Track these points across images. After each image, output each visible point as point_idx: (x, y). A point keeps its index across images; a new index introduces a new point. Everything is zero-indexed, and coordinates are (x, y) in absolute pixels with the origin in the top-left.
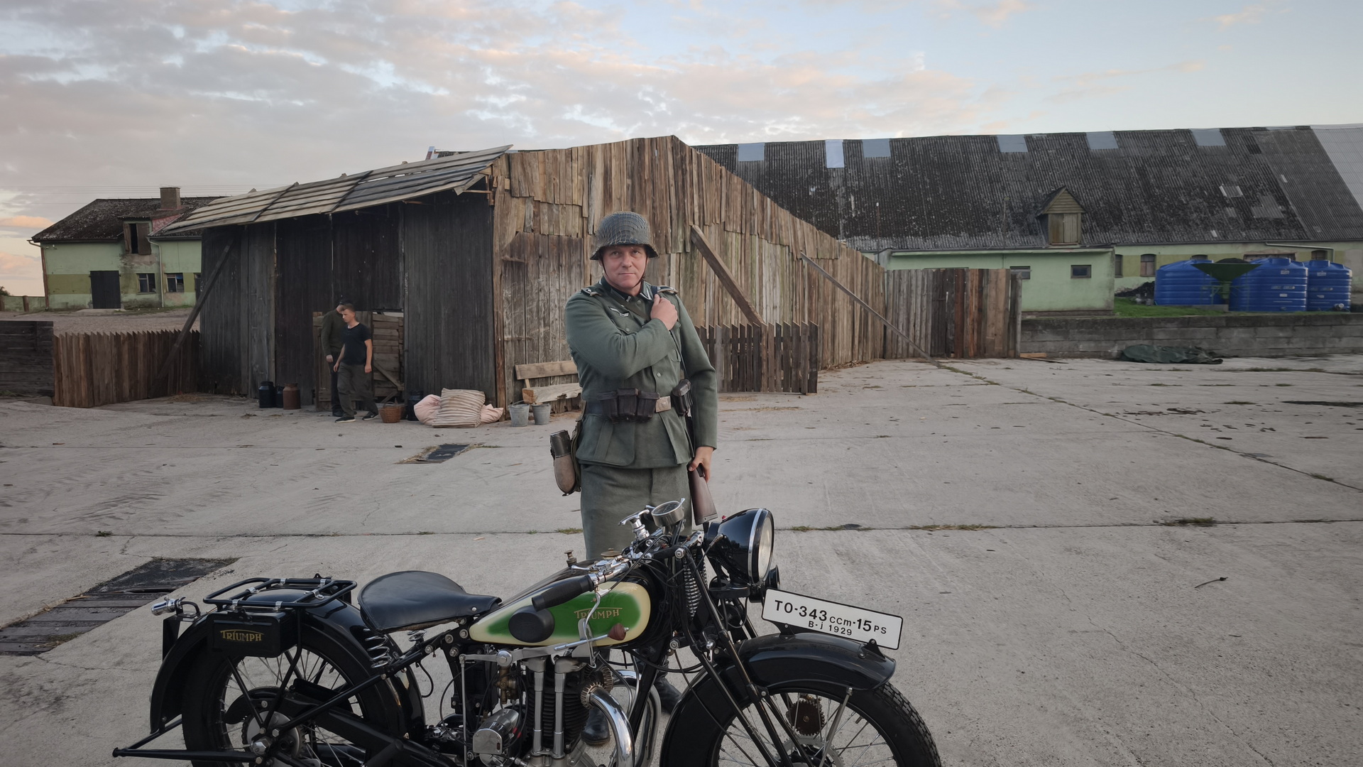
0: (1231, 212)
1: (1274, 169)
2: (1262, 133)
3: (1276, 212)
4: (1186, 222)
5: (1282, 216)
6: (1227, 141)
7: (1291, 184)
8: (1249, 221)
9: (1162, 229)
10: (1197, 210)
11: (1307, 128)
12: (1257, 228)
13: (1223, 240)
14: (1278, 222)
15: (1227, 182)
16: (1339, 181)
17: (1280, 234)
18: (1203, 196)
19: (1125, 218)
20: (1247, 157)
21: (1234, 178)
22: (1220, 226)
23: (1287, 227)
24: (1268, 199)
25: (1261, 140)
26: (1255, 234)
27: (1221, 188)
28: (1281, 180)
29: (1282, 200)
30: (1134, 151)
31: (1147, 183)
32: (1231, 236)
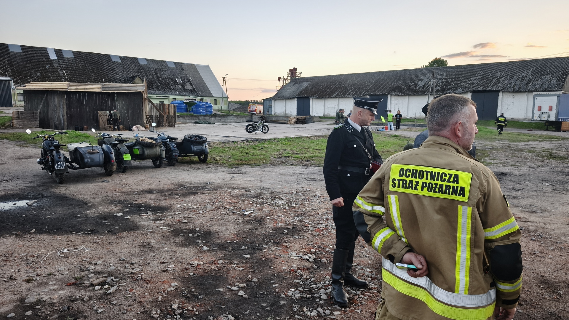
0: (180, 86)
1: (188, 75)
3: (190, 88)
4: (170, 89)
5: (192, 89)
6: (175, 66)
7: (192, 80)
8: (185, 90)
9: (164, 90)
10: (172, 85)
11: (194, 65)
12: (187, 92)
13: (180, 94)
14: (191, 90)
15: (177, 78)
16: (203, 81)
17: (192, 94)
18: (172, 82)
19: (154, 87)
20: (181, 71)
21: (179, 77)
22: (178, 91)
23: (193, 92)
24: (188, 84)
25: (184, 67)
26: (187, 93)
27: (176, 80)
28: (190, 79)
29: (191, 84)
30: (152, 66)
31: (158, 76)
32: (181, 94)
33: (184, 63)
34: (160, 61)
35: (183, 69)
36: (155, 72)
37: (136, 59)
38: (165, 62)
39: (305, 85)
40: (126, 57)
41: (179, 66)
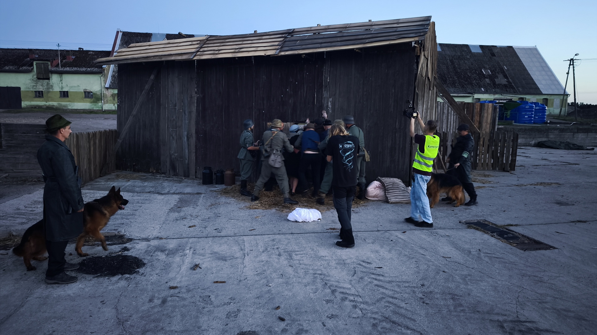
0: (487, 80)
1: (501, 63)
2: (495, 48)
3: (504, 81)
4: (471, 84)
5: (507, 83)
6: (482, 51)
7: (508, 70)
8: (495, 85)
9: (463, 87)
10: (475, 79)
11: (511, 47)
12: (498, 88)
13: (486, 92)
14: (505, 86)
15: (485, 68)
16: (526, 70)
17: (507, 91)
18: (476, 74)
20: (491, 58)
21: (488, 67)
22: (485, 87)
23: (508, 88)
24: (501, 76)
25: (495, 51)
26: (498, 90)
27: (483, 70)
28: (504, 68)
29: (505, 77)
30: (448, 53)
32: (489, 91)
33: (496, 46)
34: (460, 45)
35: (493, 55)
36: (451, 61)
38: (467, 46)
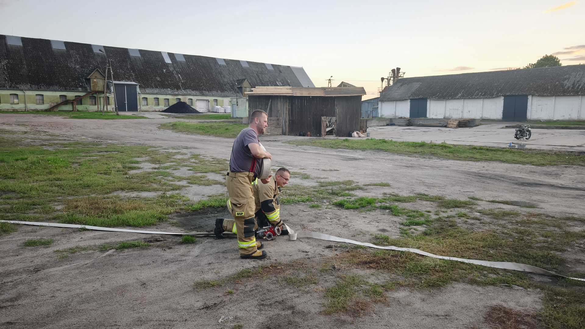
6: (274, 68)
7: (291, 83)
15: (277, 80)
16: (300, 83)
20: (279, 74)
21: (279, 80)
30: (254, 69)
31: (260, 79)
33: (280, 66)
34: (260, 63)
35: (280, 72)
36: (257, 75)
37: (239, 61)
38: (264, 64)
39: (416, 85)
40: (230, 60)
41: (276, 67)
